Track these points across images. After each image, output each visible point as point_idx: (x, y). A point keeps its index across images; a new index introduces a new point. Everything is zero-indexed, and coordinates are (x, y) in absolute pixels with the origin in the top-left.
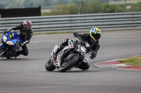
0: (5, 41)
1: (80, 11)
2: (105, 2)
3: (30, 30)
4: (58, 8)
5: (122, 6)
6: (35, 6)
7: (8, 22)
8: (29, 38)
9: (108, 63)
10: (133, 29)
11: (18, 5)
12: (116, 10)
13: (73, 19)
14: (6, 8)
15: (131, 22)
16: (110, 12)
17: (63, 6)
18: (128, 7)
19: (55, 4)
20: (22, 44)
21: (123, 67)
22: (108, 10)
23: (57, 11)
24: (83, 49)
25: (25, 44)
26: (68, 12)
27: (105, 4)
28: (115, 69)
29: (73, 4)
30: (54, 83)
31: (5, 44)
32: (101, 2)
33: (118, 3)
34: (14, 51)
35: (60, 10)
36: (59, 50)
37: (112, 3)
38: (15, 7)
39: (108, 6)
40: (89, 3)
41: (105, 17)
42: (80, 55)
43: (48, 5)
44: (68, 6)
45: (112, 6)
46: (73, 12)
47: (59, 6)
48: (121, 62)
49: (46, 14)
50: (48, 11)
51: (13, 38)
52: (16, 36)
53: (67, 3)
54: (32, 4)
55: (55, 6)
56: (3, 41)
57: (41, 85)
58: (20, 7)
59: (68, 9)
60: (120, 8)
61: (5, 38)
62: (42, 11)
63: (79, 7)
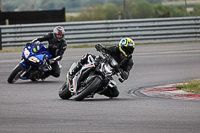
0: (27, 57)
1: (121, 14)
2: (156, 2)
3: (63, 41)
4: (90, 11)
5: (180, 7)
6: (58, 8)
7: (19, 30)
8: (61, 52)
9: (160, 90)
10: (196, 41)
11: (33, 6)
12: (171, 14)
13: (111, 26)
14: (16, 10)
15: (193, 31)
16: (163, 16)
17: (96, 8)
18: (189, 10)
19: (85, 6)
20: (51, 62)
21: (182, 95)
22: (161, 13)
23: (88, 14)
24: (108, 69)
25: (56, 62)
26: (103, 16)
27: (156, 5)
28: (169, 98)
29: (112, 5)
30: (84, 118)
31: (27, 61)
32: (151, 2)
33: (174, 3)
34: (41, 71)
35: (93, 13)
36: (77, 70)
37: (165, 4)
38: (28, 8)
39: (160, 8)
40: (134, 3)
41: (156, 24)
42: (103, 77)
43: (75, 6)
44: (104, 7)
45: (167, 8)
46: (111, 16)
47: (91, 8)
48: (179, 88)
49: (72, 19)
50: (75, 15)
51: (38, 53)
52: (42, 50)
53: (102, 3)
54: (52, 5)
55: (85, 8)
56: (24, 57)
57: (65, 121)
58: (35, 9)
59: (104, 11)
60: (178, 11)
61: (27, 53)
62: (67, 15)
63: (120, 10)
